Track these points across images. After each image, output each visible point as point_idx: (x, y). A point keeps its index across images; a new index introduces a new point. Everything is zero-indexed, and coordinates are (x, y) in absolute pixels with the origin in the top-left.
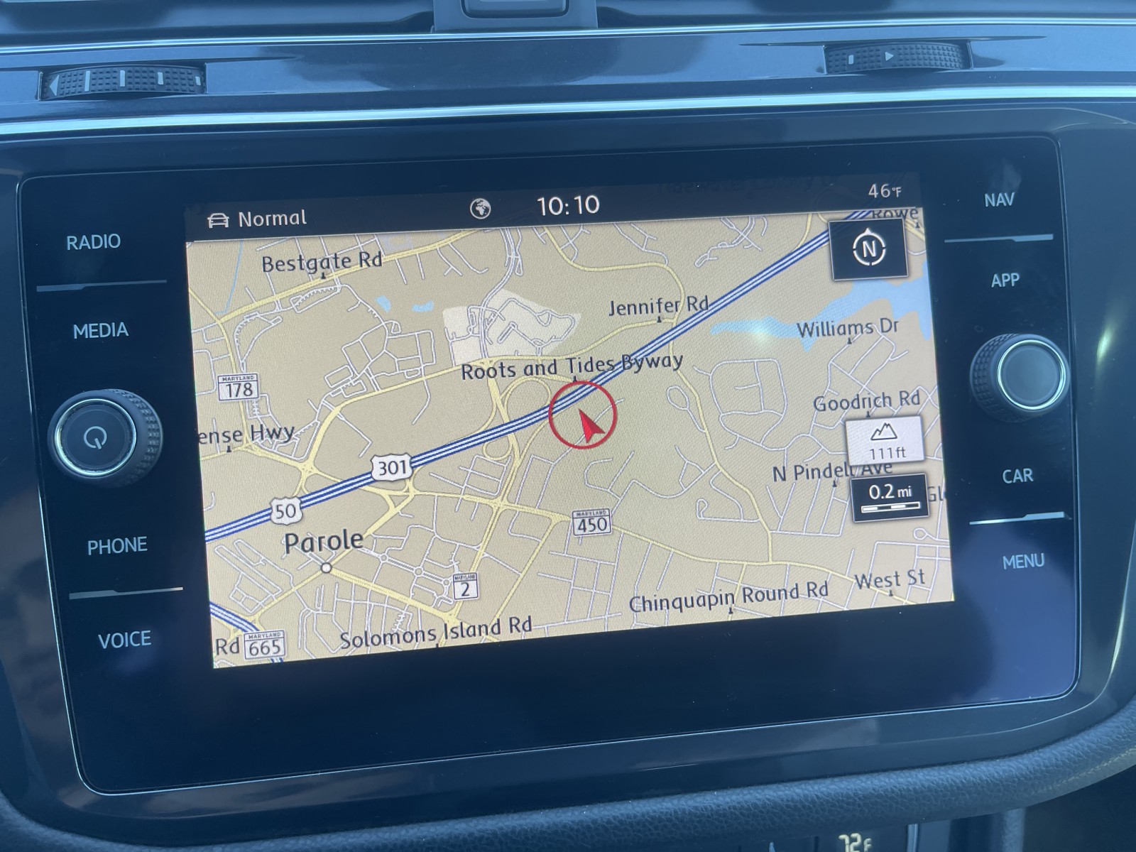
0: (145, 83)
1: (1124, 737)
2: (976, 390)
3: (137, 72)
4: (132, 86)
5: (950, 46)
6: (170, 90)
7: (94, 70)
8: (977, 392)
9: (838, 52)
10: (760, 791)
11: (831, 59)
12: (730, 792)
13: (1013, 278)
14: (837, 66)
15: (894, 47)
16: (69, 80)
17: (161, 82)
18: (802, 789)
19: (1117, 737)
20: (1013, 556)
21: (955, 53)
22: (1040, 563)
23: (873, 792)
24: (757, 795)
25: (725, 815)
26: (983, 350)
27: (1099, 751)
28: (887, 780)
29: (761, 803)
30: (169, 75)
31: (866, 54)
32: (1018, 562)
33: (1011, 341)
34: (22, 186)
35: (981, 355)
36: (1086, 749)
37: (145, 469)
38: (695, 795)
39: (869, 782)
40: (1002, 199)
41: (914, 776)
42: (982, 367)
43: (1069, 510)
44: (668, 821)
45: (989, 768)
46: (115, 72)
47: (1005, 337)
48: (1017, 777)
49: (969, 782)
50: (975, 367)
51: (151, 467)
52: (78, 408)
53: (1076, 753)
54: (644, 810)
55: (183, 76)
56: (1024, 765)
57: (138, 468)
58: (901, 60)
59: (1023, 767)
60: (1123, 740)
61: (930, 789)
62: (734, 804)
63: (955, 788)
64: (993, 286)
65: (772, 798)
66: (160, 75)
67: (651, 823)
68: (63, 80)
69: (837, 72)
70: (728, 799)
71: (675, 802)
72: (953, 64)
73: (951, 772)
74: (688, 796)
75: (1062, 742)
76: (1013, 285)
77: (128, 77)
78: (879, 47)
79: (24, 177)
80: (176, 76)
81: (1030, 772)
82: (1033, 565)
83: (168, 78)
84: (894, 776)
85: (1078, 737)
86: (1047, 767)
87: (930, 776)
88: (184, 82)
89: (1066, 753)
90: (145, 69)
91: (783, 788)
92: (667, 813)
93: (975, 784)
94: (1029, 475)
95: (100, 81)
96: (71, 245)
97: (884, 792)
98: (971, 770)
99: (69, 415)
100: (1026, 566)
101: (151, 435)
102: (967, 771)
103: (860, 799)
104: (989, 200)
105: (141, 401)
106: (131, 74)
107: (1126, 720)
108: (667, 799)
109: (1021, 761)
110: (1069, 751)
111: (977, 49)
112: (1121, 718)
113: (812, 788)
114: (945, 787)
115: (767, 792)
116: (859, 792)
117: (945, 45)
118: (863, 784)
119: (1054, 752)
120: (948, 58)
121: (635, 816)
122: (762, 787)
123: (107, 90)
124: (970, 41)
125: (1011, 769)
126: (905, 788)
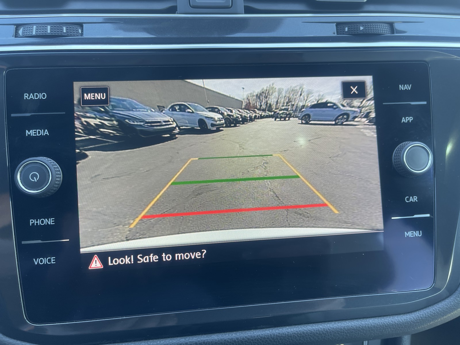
0: (58, 32)
1: (452, 306)
2: (395, 164)
3: (55, 27)
4: (53, 33)
5: (386, 25)
6: (68, 35)
7: (37, 26)
8: (395, 165)
9: (341, 26)
10: (305, 327)
11: (338, 29)
12: (293, 327)
13: (411, 119)
14: (341, 32)
15: (364, 24)
16: (27, 30)
17: (65, 31)
18: (322, 326)
19: (450, 306)
20: (409, 232)
21: (388, 28)
22: (420, 235)
23: (351, 327)
24: (304, 328)
25: (291, 336)
26: (398, 148)
27: (442, 312)
28: (357, 323)
29: (306, 332)
30: (68, 29)
31: (353, 27)
32: (411, 234)
33: (410, 144)
34: (6, 73)
35: (397, 150)
36: (438, 310)
37: (55, 190)
38: (279, 328)
39: (350, 324)
40: (406, 87)
41: (368, 321)
42: (397, 155)
43: (432, 213)
44: (268, 339)
45: (398, 318)
46: (46, 27)
47: (407, 143)
48: (410, 322)
49: (390, 323)
50: (394, 155)
51: (57, 189)
52: (27, 165)
53: (433, 312)
54: (258, 334)
55: (74, 29)
56: (413, 317)
57: (52, 190)
58: (367, 30)
59: (412, 318)
60: (452, 307)
61: (374, 326)
62: (295, 332)
63: (385, 326)
64: (402, 122)
65: (310, 330)
66: (65, 28)
67: (261, 340)
68: (24, 29)
69: (340, 34)
70: (292, 330)
71: (271, 331)
72: (387, 32)
73: (383, 320)
74: (276, 328)
75: (428, 308)
76: (410, 122)
77: (51, 29)
78: (358, 25)
79: (7, 69)
80: (71, 29)
81: (415, 320)
82: (417, 236)
83: (67, 30)
84: (360, 321)
85: (434, 306)
86: (422, 318)
87: (375, 321)
88: (74, 31)
89: (429, 312)
90: (58, 26)
91: (315, 326)
92: (267, 335)
93: (392, 325)
94: (416, 199)
95: (40, 30)
96: (26, 97)
97: (356, 328)
98: (391, 319)
99: (24, 167)
100: (414, 236)
101: (57, 176)
102: (389, 319)
103: (346, 330)
104: (401, 87)
105: (54, 162)
106: (53, 28)
107: (454, 299)
108: (267, 329)
109: (411, 315)
110: (430, 311)
111: (397, 26)
112: (452, 298)
113: (327, 326)
114: (381, 326)
115: (308, 327)
116: (346, 328)
117: (384, 25)
118: (348, 324)
119: (424, 312)
120: (385, 30)
121: (254, 337)
122: (306, 325)
123: (42, 34)
124: (394, 23)
125: (407, 318)
126: (364, 326)
